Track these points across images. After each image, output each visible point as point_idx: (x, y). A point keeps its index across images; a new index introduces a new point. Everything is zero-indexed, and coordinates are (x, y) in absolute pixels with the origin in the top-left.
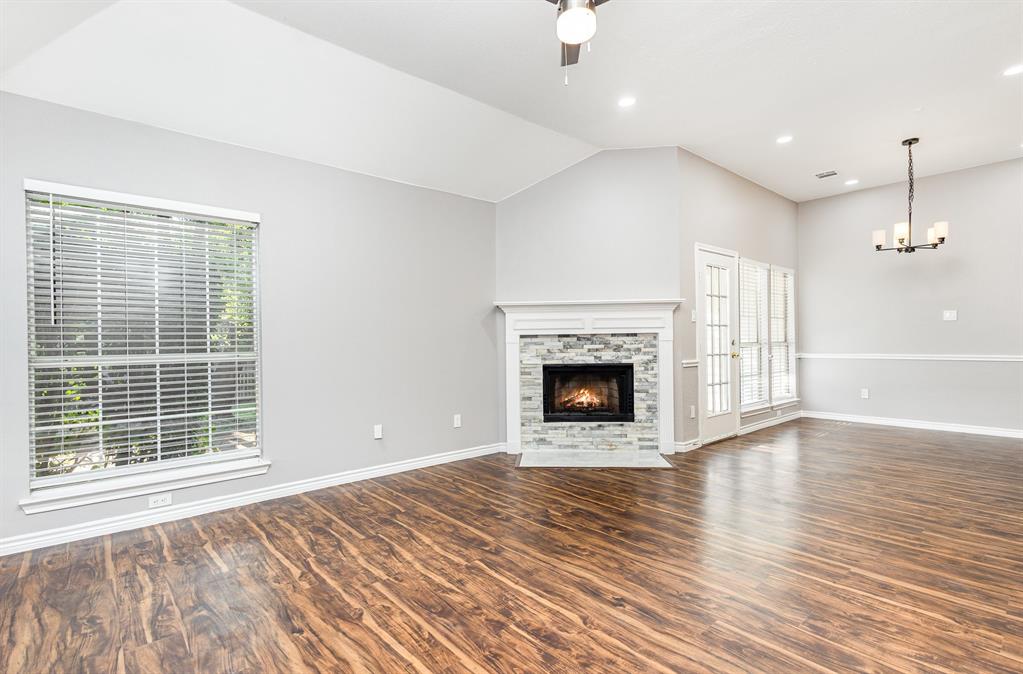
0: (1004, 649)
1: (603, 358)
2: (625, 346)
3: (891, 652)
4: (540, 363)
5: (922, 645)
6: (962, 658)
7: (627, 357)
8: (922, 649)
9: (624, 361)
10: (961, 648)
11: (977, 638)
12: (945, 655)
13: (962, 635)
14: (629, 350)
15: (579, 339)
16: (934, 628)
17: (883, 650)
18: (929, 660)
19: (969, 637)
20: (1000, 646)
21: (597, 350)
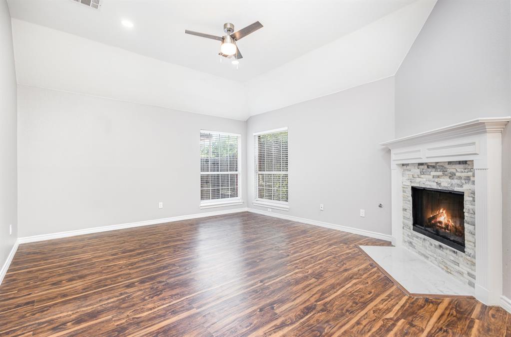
0: (111, 319)
1: (442, 184)
2: (458, 174)
3: (138, 291)
4: (409, 185)
5: (134, 300)
6: (121, 305)
7: (459, 185)
8: (133, 298)
9: (457, 189)
10: (123, 308)
11: (123, 316)
12: (126, 302)
13: (128, 313)
14: (460, 178)
15: (428, 167)
16: (138, 308)
17: (141, 290)
18: (128, 297)
19: (125, 315)
20: (113, 319)
21: (438, 177)
